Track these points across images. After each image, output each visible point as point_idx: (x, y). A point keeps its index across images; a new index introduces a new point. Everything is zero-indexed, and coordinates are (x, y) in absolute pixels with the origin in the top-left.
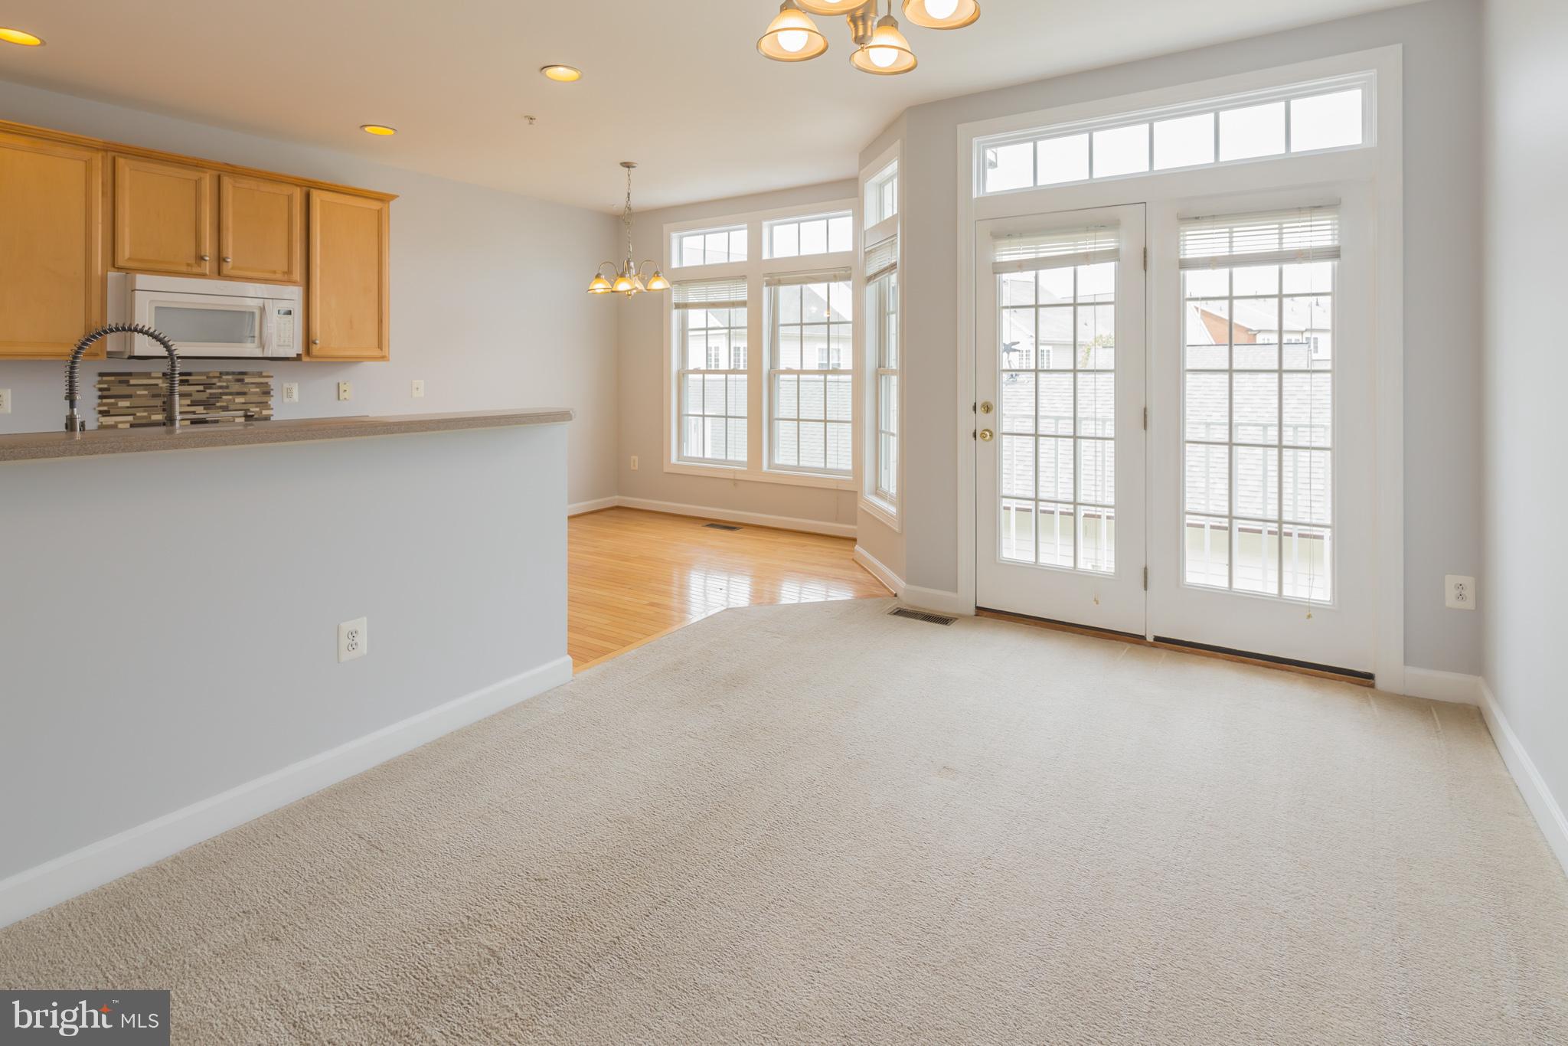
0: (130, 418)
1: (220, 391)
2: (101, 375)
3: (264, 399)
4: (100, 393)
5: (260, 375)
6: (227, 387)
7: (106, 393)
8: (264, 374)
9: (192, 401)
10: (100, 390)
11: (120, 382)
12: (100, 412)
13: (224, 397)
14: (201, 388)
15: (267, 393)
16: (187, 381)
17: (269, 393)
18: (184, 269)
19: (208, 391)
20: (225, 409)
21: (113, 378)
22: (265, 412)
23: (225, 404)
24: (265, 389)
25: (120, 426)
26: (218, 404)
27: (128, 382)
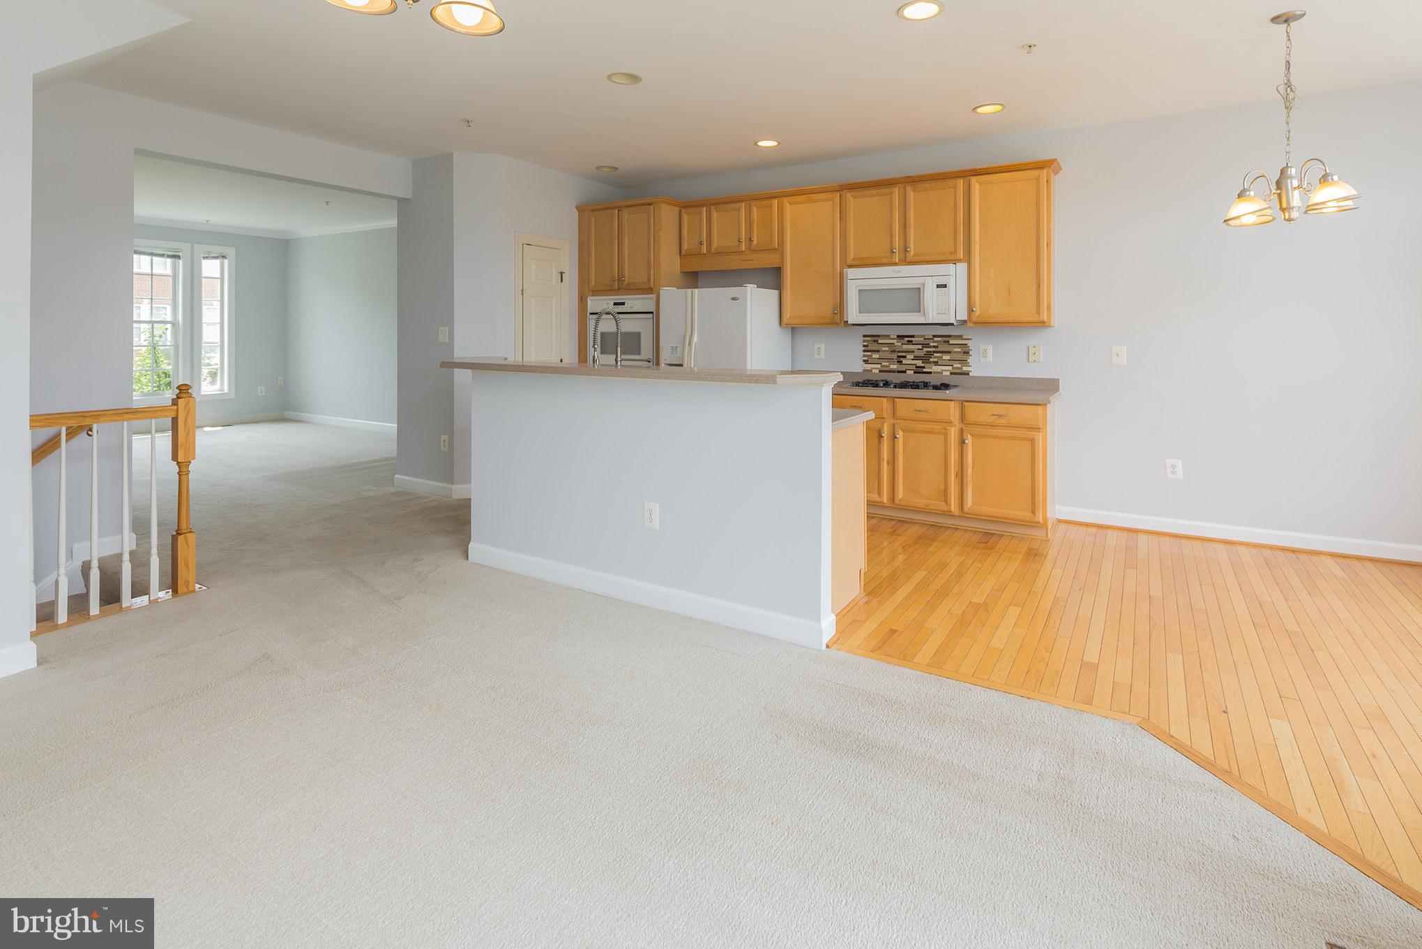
0: (879, 366)
1: (934, 349)
2: (864, 336)
3: (964, 357)
4: (864, 348)
5: (960, 337)
6: (937, 347)
7: (866, 348)
8: (964, 337)
9: (914, 357)
10: (864, 346)
11: (874, 341)
12: (864, 361)
13: (935, 355)
14: (920, 347)
15: (967, 353)
16: (912, 341)
17: (969, 353)
18: (885, 261)
19: (925, 349)
20: (936, 363)
21: (869, 339)
22: (965, 369)
23: (936, 360)
24: (966, 350)
25: (874, 371)
26: (931, 360)
27: (877, 341)
